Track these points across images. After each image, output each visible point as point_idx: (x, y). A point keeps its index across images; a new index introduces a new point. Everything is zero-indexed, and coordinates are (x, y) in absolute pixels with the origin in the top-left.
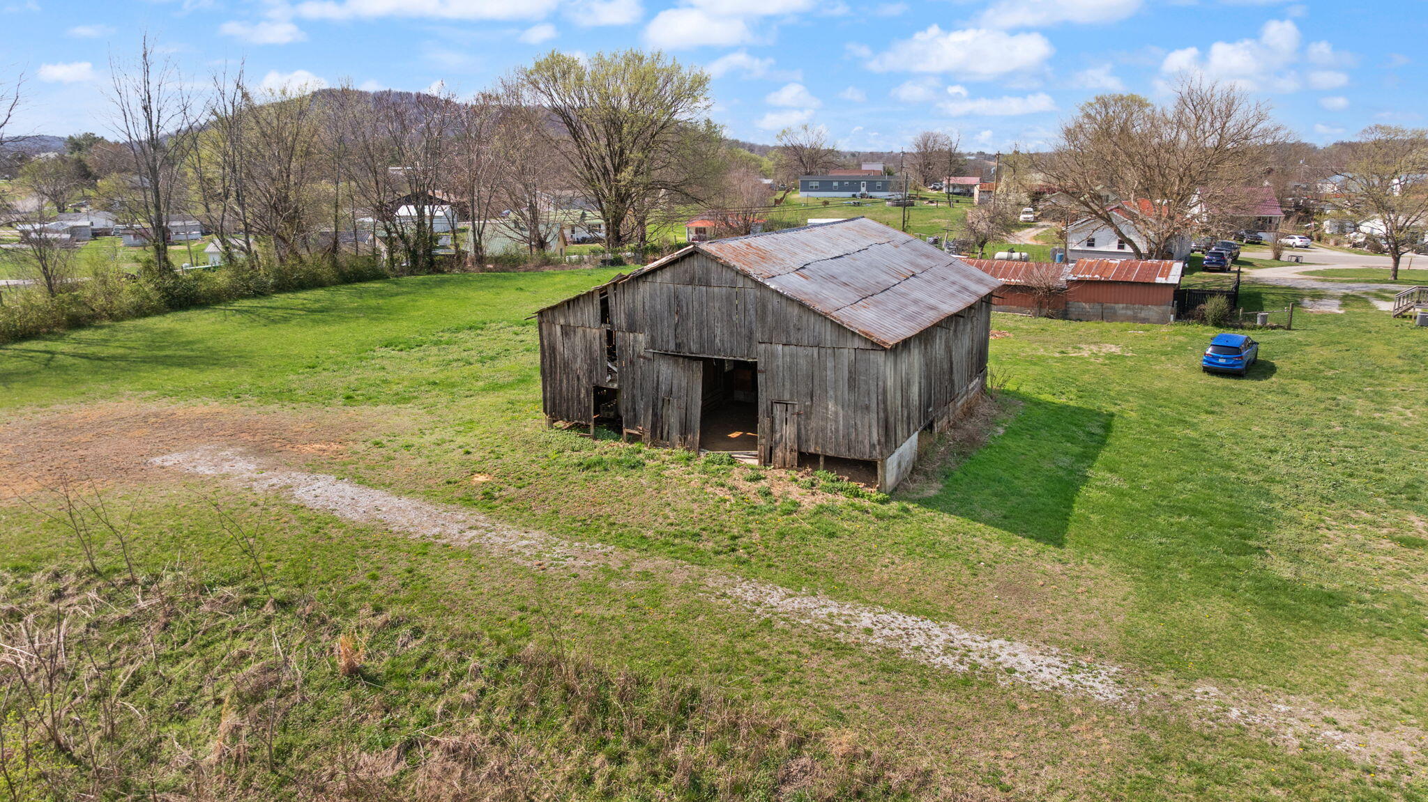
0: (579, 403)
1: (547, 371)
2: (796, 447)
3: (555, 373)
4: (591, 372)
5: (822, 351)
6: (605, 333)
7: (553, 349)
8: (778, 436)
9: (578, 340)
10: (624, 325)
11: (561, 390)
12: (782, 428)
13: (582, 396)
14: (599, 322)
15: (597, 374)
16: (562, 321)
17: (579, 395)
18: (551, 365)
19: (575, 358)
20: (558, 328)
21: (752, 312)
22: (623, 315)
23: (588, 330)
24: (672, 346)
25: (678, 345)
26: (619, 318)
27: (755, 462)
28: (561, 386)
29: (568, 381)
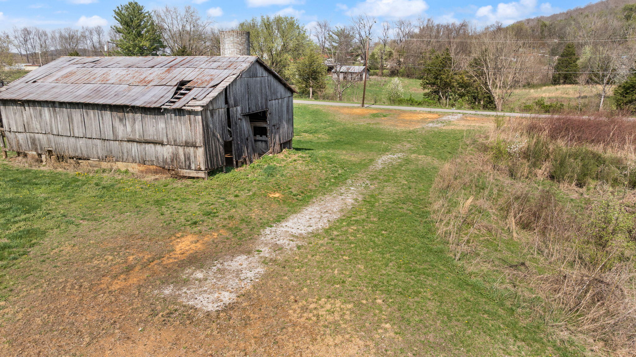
0: (220, 154)
1: (206, 141)
2: (279, 143)
3: (209, 141)
4: (223, 134)
5: (282, 100)
6: (226, 110)
7: (207, 126)
8: (275, 140)
10: (233, 103)
11: (212, 151)
12: (275, 136)
14: (224, 104)
15: (225, 135)
16: (211, 108)
17: (220, 151)
18: (207, 137)
19: (216, 128)
20: (209, 112)
21: (267, 87)
22: (232, 98)
23: (220, 110)
25: (249, 109)
26: (231, 100)
27: (271, 155)
28: (212, 148)
29: (215, 143)
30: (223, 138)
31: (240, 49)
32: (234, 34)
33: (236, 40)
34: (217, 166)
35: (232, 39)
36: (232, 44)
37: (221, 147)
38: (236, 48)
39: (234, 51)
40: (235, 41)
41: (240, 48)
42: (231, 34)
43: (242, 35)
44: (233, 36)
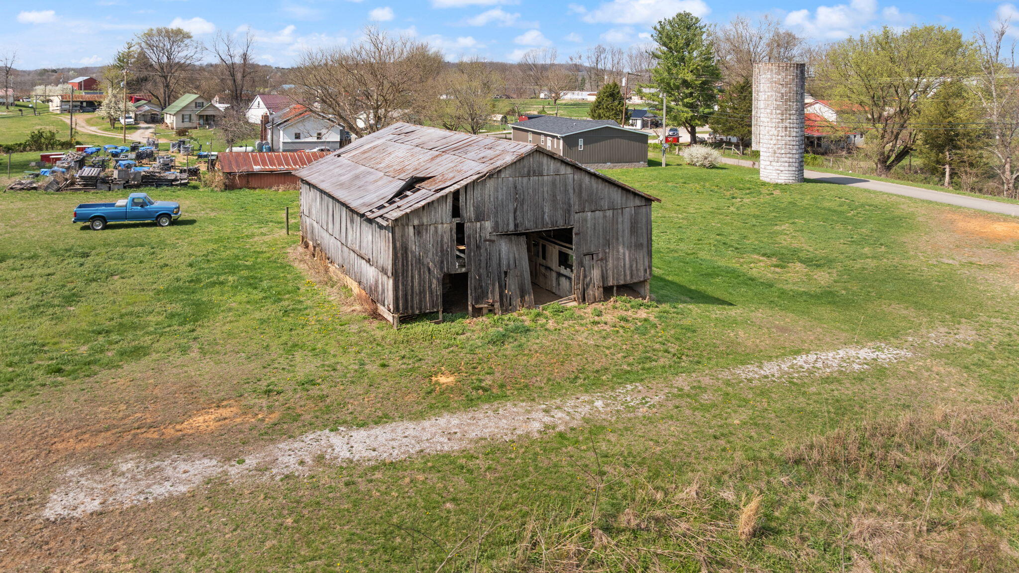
0: (431, 292)
1: (400, 271)
2: (601, 284)
3: (407, 271)
4: (442, 262)
5: (615, 212)
6: (454, 227)
7: (405, 249)
8: (588, 279)
9: (429, 236)
10: (473, 216)
11: (412, 286)
12: (590, 273)
13: (434, 286)
14: (451, 217)
15: (448, 263)
16: (416, 222)
17: (430, 287)
18: (403, 265)
19: (426, 252)
20: (411, 229)
21: (571, 191)
22: (472, 209)
23: (440, 226)
24: (511, 227)
25: (516, 226)
26: (469, 211)
27: (575, 304)
28: (412, 282)
29: (420, 275)
30: (442, 269)
31: (782, 94)
32: (773, 67)
33: (776, 77)
34: (420, 309)
35: (769, 76)
36: (769, 85)
37: (434, 281)
38: (776, 92)
39: (772, 96)
40: (774, 80)
41: (783, 91)
42: (769, 69)
43: (786, 70)
44: (772, 70)
